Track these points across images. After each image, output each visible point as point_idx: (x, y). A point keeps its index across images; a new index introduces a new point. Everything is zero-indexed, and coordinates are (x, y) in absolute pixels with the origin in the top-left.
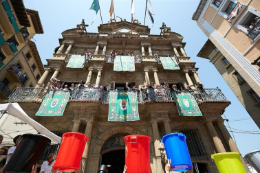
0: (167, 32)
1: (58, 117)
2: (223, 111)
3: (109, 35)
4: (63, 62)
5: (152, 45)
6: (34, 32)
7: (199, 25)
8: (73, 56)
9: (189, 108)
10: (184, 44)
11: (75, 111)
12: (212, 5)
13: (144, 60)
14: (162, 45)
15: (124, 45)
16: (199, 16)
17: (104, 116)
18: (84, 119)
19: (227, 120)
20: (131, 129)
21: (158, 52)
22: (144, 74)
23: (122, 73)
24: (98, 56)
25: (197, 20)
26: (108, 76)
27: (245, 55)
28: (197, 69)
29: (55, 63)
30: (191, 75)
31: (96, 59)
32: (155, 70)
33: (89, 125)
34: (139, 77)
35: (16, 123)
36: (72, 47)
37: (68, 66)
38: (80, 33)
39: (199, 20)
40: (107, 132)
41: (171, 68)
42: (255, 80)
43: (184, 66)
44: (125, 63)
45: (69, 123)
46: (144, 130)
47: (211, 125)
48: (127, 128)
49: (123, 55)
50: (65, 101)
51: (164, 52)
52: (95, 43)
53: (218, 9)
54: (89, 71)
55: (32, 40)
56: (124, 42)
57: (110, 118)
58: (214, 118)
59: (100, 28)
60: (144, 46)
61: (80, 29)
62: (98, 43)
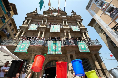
0: (75, 14)
1: (25, 53)
2: (99, 50)
3: (48, 15)
4: (27, 28)
5: (68, 20)
7: (89, 11)
8: (32, 25)
9: (84, 49)
10: (82, 20)
11: (32, 50)
12: (95, 3)
13: (64, 27)
14: (72, 20)
15: (55, 20)
16: (89, 8)
17: (46, 52)
18: (36, 54)
19: (101, 54)
20: (58, 58)
21: (70, 23)
22: (64, 33)
23: (54, 33)
24: (43, 25)
25: (88, 9)
26: (48, 34)
27: (109, 25)
28: (88, 31)
29: (23, 28)
30: (85, 34)
31: (42, 26)
32: (69, 31)
34: (62, 35)
35: (5, 56)
36: (31, 21)
37: (29, 29)
38: (35, 15)
39: (89, 10)
40: (47, 59)
41: (76, 31)
42: (113, 36)
43: (82, 30)
44: (55, 28)
45: (29, 56)
46: (64, 58)
47: (94, 56)
48: (56, 58)
49: (54, 24)
50: (28, 45)
51: (73, 23)
52: (42, 19)
53: (97, 5)
54: (39, 32)
55: (12, 17)
56: (55, 19)
58: (95, 53)
59: (44, 12)
60: (64, 21)
61: (35, 13)
62: (43, 19)
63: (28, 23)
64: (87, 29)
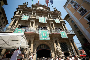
0: (56, 10)
3: (36, 9)
4: (20, 18)
5: (52, 14)
6: (3, 4)
9: (64, 36)
10: (61, 15)
12: (70, 3)
13: (49, 19)
14: (55, 15)
15: (42, 13)
16: (66, 6)
18: (30, 39)
20: (46, 43)
21: (53, 17)
22: (49, 24)
23: (42, 23)
24: (33, 16)
25: (65, 8)
26: (37, 24)
30: (64, 25)
32: (53, 23)
33: (32, 41)
37: (22, 19)
38: (25, 7)
40: (38, 43)
41: (58, 23)
43: (62, 22)
46: (50, 43)
47: (70, 41)
48: (45, 42)
51: (55, 17)
52: (31, 11)
53: (72, 5)
54: (30, 22)
55: (2, 7)
57: (40, 39)
58: (71, 39)
59: (33, 6)
60: (49, 15)
61: (25, 5)
62: (33, 11)
63: (21, 14)
64: (65, 22)
